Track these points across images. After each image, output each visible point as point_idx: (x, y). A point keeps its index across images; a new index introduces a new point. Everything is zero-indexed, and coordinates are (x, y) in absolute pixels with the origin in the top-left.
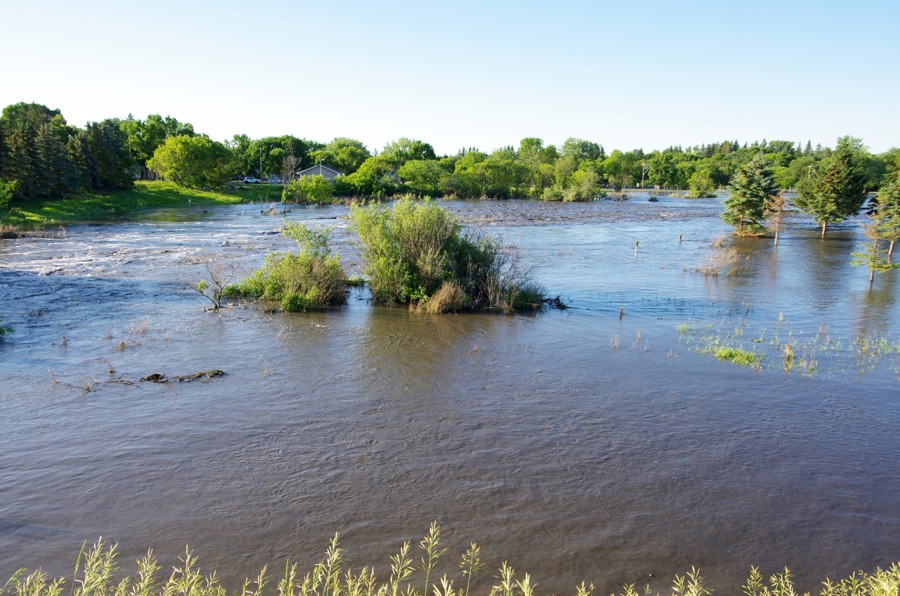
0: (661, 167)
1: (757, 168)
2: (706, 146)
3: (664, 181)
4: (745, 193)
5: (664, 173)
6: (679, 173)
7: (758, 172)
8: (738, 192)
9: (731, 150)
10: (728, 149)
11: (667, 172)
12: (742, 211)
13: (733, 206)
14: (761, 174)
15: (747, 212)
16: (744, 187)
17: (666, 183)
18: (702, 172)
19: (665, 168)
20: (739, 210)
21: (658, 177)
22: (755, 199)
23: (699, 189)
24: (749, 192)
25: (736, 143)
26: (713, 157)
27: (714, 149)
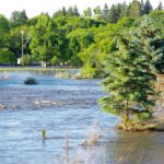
0: (46, 36)
1: (146, 36)
2: (110, 7)
3: (51, 56)
4: (127, 71)
5: (50, 44)
6: (71, 44)
7: (147, 41)
8: (119, 69)
9: (142, 13)
10: (137, 12)
11: (55, 42)
12: (124, 95)
13: (114, 89)
14: (151, 44)
15: (132, 96)
16: (125, 61)
17: (55, 58)
18: (102, 42)
19: (52, 38)
20: (122, 94)
21: (42, 50)
22: (140, 78)
23: (94, 66)
24: (132, 69)
25: (148, 3)
26: (119, 22)
27: (119, 11)
